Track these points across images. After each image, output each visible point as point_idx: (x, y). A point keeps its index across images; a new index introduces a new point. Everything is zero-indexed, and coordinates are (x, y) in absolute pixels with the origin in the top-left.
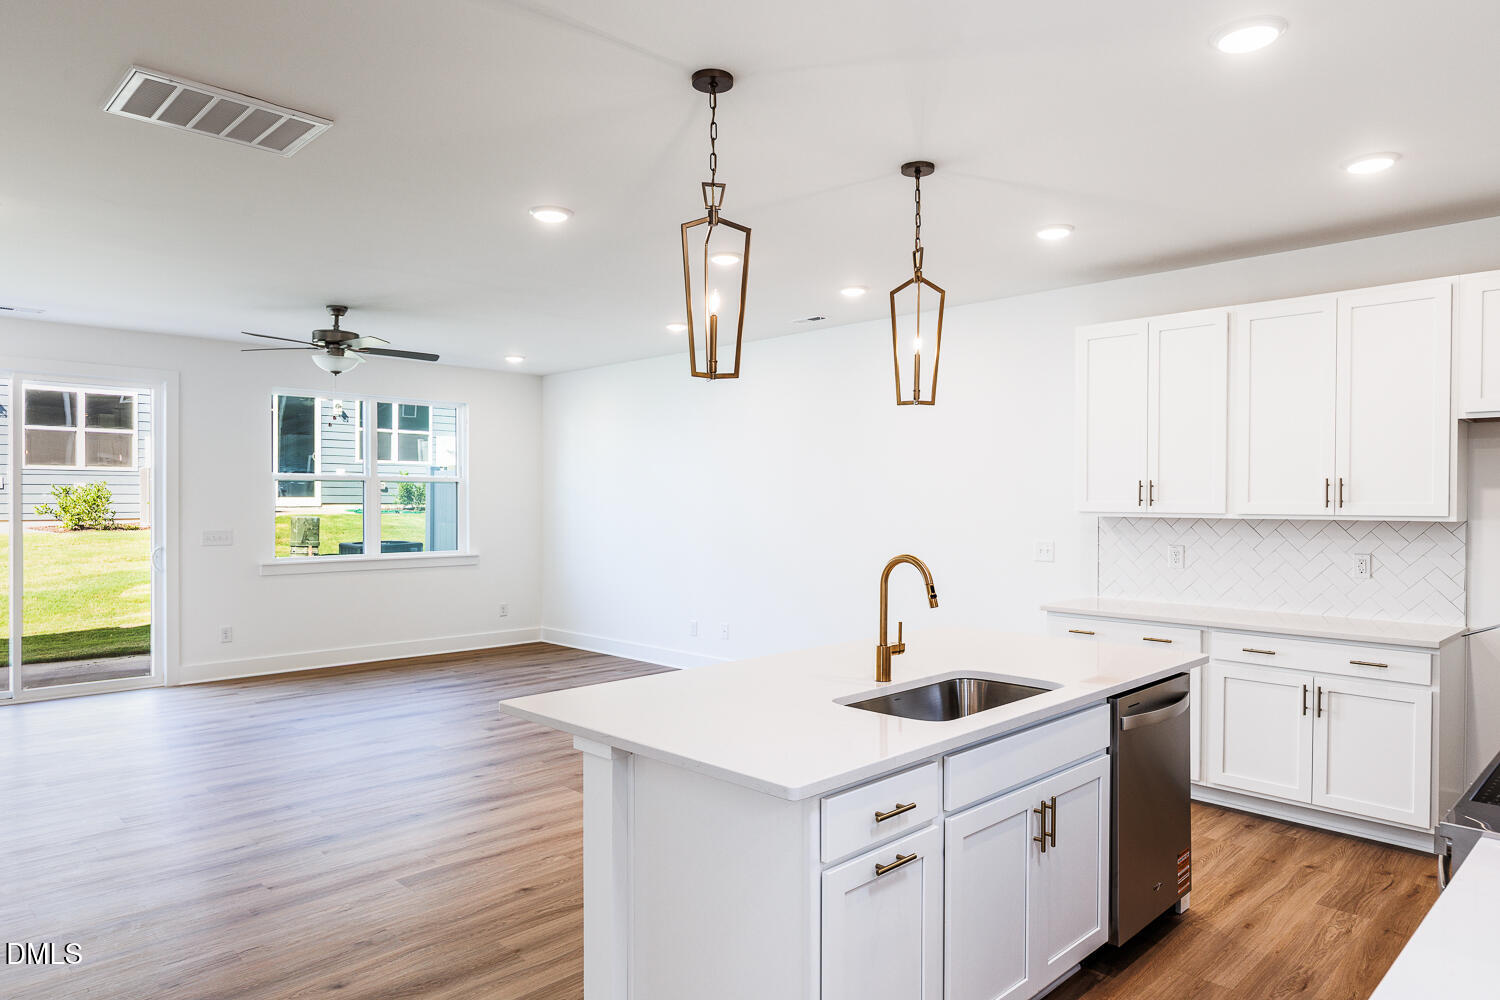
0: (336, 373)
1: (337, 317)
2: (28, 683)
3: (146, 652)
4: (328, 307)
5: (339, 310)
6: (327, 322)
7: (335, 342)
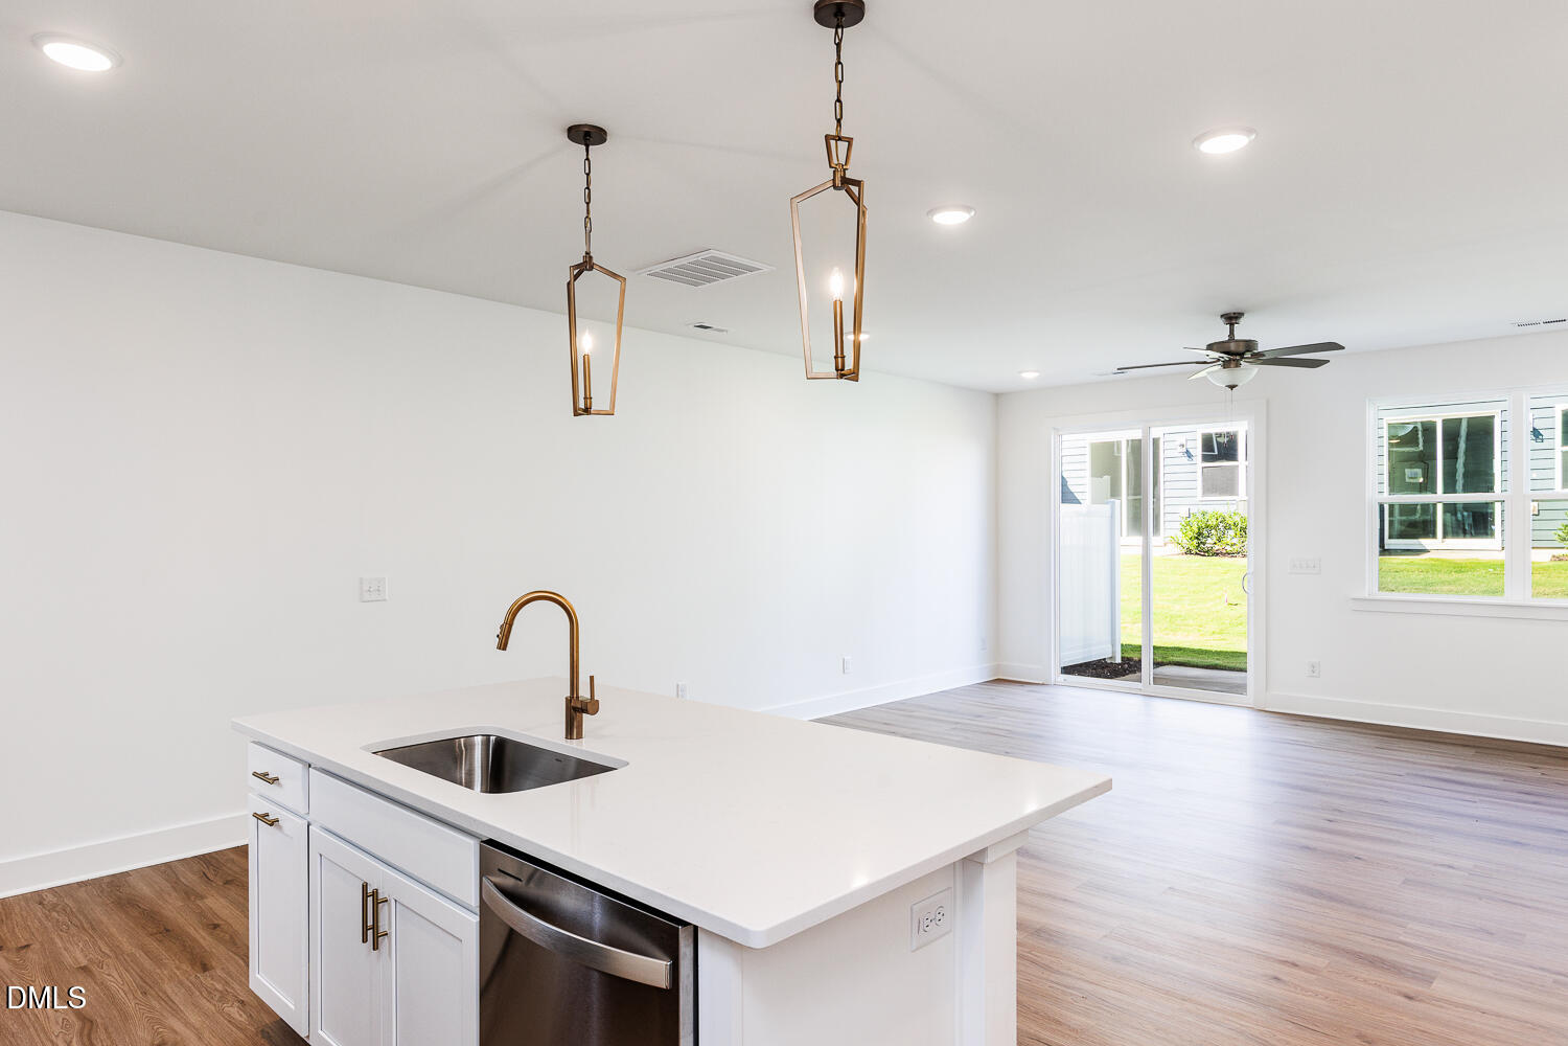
0: (1232, 387)
1: (1232, 325)
2: (1157, 680)
3: (1244, 670)
4: (1222, 316)
5: (1232, 318)
6: (1221, 333)
7: (1235, 353)
